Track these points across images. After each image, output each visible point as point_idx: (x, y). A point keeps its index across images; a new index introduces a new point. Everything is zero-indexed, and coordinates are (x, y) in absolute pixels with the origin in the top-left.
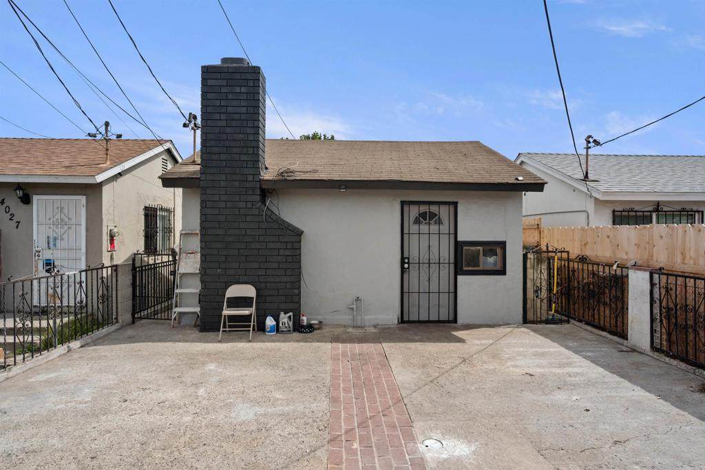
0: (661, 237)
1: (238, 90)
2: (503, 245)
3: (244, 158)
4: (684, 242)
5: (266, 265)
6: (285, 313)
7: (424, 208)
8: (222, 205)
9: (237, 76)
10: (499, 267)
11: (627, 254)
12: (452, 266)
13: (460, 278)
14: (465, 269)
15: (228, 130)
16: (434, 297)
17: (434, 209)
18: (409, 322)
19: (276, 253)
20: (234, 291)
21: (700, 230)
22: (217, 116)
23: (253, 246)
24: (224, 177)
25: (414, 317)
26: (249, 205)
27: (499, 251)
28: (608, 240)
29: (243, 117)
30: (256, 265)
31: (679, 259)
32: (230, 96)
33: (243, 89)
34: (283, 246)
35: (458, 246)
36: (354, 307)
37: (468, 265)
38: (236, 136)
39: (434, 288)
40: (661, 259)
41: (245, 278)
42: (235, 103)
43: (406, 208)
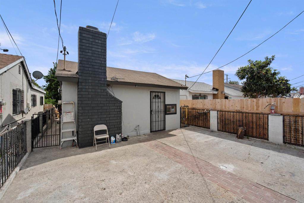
0: (219, 102)
1: (97, 41)
2: (175, 105)
3: (99, 70)
4: (225, 103)
5: (109, 116)
6: (118, 134)
7: (157, 94)
8: (90, 90)
9: (97, 35)
10: (174, 112)
11: (208, 107)
12: (164, 112)
13: (166, 116)
14: (167, 113)
15: (93, 58)
16: (160, 122)
17: (159, 94)
18: (153, 132)
19: (113, 110)
20: (97, 128)
21: (230, 101)
22: (87, 51)
23: (104, 108)
24: (91, 78)
25: (154, 130)
26: (102, 91)
27: (174, 107)
28: (201, 103)
29: (99, 53)
30: (105, 116)
31: (224, 107)
32: (93, 43)
33: (99, 42)
34: (116, 107)
35: (165, 106)
36: (137, 129)
37: (168, 112)
38: (96, 61)
39: (160, 120)
40: (219, 107)
41: (101, 122)
42: (96, 47)
43: (152, 94)
